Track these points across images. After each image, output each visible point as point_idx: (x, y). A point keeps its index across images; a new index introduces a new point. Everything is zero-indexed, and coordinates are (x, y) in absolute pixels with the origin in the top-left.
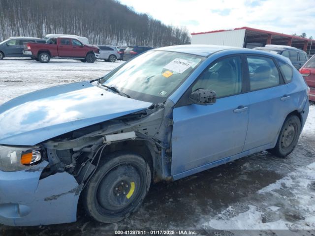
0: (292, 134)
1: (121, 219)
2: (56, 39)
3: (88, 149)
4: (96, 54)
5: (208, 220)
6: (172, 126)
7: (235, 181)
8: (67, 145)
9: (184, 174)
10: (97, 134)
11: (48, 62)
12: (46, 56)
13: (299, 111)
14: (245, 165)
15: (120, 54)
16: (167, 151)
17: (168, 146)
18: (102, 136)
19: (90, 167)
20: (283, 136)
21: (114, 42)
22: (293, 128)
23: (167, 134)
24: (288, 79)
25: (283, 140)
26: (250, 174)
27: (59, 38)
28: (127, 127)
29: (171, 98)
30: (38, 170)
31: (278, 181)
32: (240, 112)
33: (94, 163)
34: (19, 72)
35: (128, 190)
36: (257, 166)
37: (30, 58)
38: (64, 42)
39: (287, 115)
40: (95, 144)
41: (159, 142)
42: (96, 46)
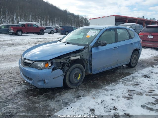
0: (136, 58)
1: (75, 87)
2: (25, 24)
3: (66, 62)
4: (44, 31)
5: (106, 87)
6: (92, 55)
7: (115, 76)
8: (59, 61)
9: (96, 72)
10: (68, 57)
11: (21, 35)
12: (20, 32)
13: (138, 49)
14: (118, 71)
15: (56, 30)
16: (90, 63)
17: (91, 61)
18: (69, 58)
19: (67, 68)
20: (132, 59)
21: (51, 24)
22: (136, 56)
23: (90, 57)
24: (133, 36)
25: (133, 60)
26: (120, 73)
27: (26, 24)
28: (77, 55)
29: (91, 44)
30: (51, 68)
31: (130, 75)
32: (115, 49)
33: (68, 66)
34: (10, 40)
35: (78, 77)
36: (123, 71)
37: (12, 34)
38: (29, 26)
39: (133, 50)
40: (68, 60)
41: (88, 60)
42: (44, 27)
